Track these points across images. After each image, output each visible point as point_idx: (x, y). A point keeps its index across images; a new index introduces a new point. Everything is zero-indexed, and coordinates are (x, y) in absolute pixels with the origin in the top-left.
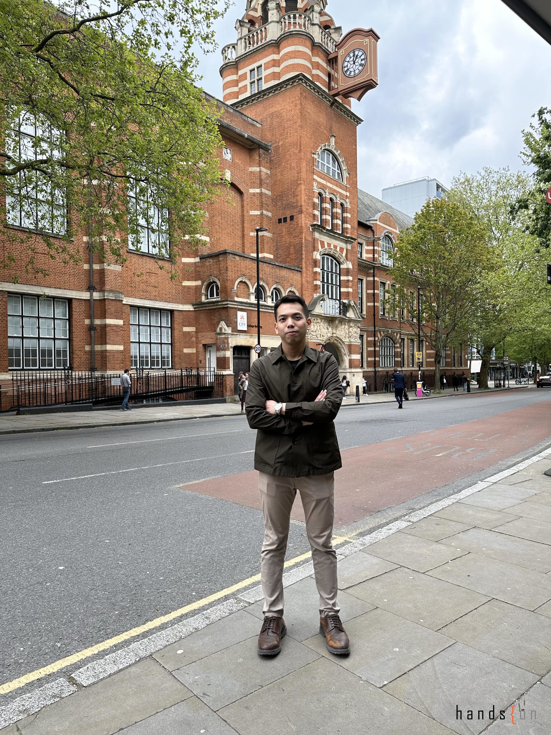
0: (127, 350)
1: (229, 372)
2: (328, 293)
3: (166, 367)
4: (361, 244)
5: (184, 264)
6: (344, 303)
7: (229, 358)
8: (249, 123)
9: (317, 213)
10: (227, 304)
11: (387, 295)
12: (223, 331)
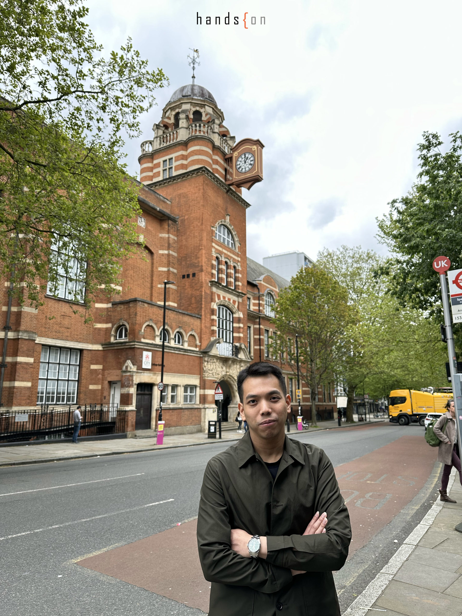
0: (35, 386)
1: (132, 407)
2: (223, 337)
3: (71, 403)
4: (249, 299)
5: (97, 308)
6: (236, 347)
7: (132, 394)
8: (161, 200)
9: (215, 272)
10: (134, 345)
11: (270, 340)
12: (129, 369)
